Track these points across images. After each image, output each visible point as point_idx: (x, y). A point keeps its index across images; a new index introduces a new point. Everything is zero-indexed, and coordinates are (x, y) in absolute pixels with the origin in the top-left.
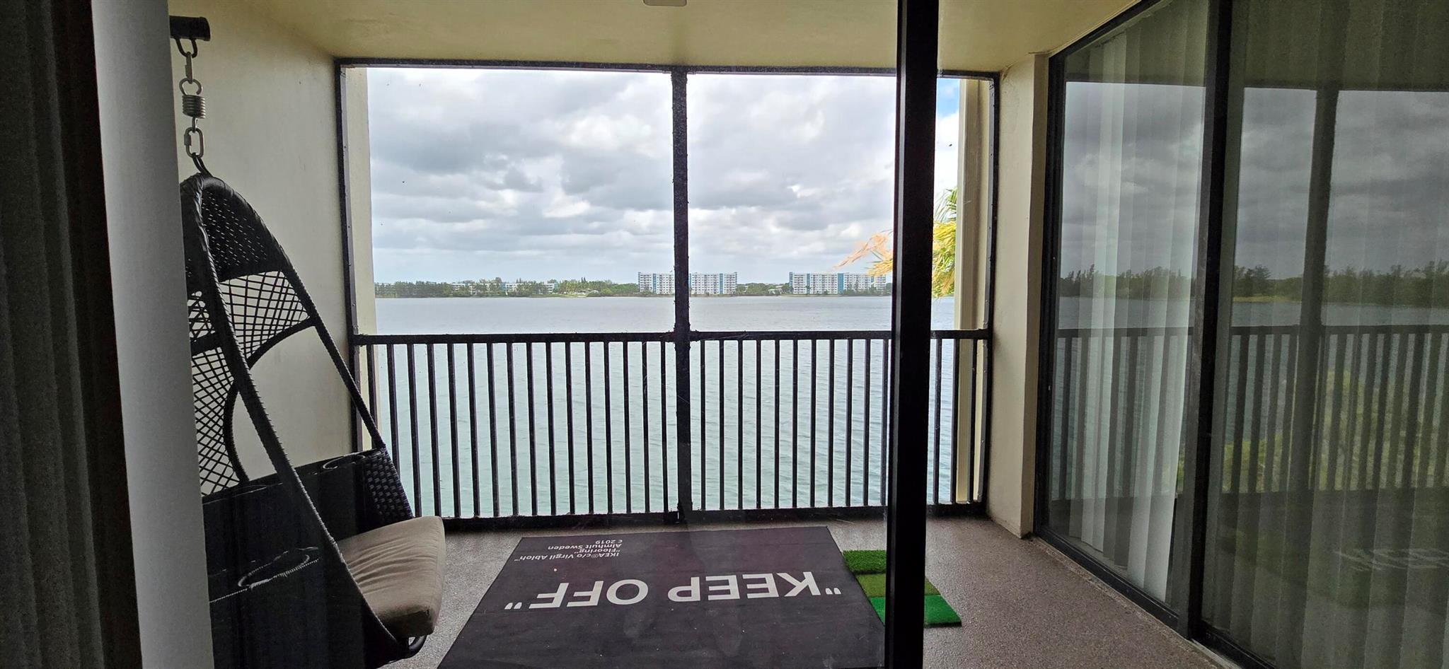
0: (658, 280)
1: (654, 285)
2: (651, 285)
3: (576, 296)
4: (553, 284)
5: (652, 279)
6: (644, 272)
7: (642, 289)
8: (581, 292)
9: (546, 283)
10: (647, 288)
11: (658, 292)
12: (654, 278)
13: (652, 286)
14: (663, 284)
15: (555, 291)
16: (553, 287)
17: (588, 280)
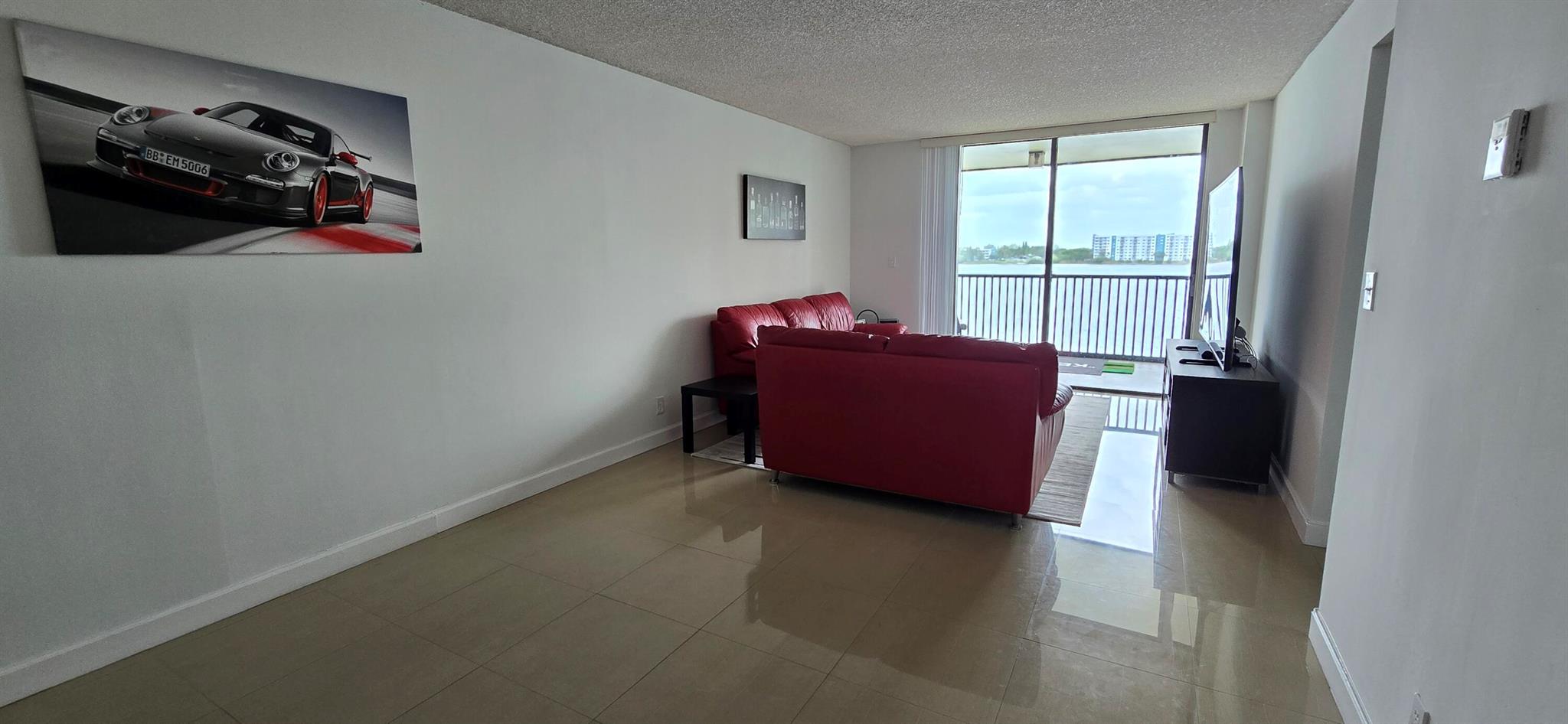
0: (1118, 244)
1: (1113, 250)
2: (1109, 249)
3: (1015, 263)
4: (990, 250)
5: (1110, 242)
6: (1100, 234)
7: (1096, 255)
8: (1021, 258)
9: (982, 249)
10: (1103, 253)
11: (1117, 258)
12: (1114, 239)
13: (1110, 251)
14: (1124, 248)
15: (992, 257)
16: (990, 253)
17: (1030, 245)
